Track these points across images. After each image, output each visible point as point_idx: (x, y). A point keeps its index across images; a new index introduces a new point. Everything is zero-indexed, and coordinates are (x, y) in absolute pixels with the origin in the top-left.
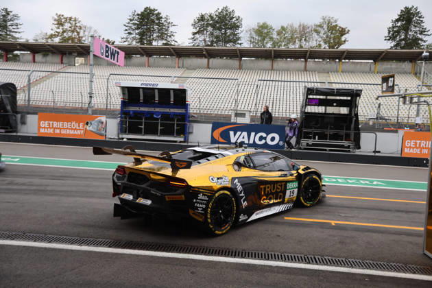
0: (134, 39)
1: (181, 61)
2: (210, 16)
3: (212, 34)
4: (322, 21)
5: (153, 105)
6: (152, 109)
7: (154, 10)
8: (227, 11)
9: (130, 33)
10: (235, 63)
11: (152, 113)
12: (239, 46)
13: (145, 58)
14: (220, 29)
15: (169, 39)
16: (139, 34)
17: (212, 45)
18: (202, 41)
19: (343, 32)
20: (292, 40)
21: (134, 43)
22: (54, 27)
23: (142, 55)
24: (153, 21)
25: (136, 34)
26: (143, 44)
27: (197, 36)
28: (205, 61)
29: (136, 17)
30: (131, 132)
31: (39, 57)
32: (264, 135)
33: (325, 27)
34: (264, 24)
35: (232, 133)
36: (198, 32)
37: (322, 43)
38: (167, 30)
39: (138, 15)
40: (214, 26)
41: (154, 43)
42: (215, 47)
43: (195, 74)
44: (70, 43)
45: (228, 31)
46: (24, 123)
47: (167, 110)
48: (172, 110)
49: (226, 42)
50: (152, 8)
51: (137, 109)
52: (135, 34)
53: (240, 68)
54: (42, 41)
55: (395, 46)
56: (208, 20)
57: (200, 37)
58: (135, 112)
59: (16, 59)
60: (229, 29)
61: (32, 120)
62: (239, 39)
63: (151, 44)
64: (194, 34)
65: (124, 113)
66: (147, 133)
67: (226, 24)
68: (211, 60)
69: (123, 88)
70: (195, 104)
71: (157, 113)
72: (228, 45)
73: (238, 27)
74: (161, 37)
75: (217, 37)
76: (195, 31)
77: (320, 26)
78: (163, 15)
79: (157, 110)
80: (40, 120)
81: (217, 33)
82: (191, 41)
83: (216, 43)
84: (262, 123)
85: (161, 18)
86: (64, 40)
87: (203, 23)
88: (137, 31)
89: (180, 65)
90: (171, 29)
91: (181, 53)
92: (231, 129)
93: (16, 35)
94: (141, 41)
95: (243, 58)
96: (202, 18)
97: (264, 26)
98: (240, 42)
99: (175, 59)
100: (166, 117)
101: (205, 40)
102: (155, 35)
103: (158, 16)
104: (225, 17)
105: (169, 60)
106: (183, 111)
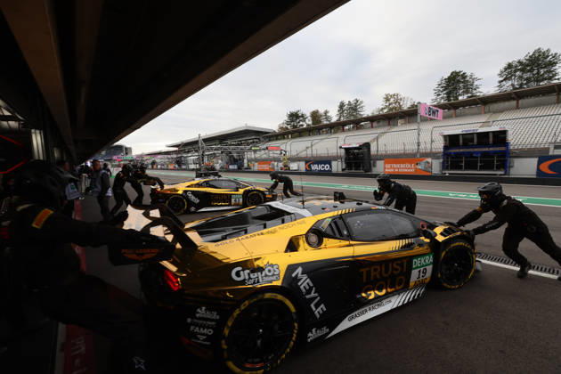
0: (442, 98)
1: (487, 107)
2: (519, 62)
5: (473, 146)
9: (439, 95)
11: (472, 153)
13: (452, 111)
15: (474, 92)
16: (446, 94)
17: (521, 87)
18: (507, 86)
21: (442, 101)
23: (450, 109)
26: (450, 100)
27: (504, 83)
28: (514, 103)
29: (443, 82)
30: (452, 168)
31: (375, 124)
36: (505, 80)
38: (472, 85)
39: (445, 79)
40: (523, 70)
41: (460, 98)
42: (526, 88)
43: (502, 116)
45: (541, 71)
48: (492, 149)
49: (538, 81)
50: (458, 71)
51: (457, 151)
52: (443, 95)
58: (456, 153)
59: (361, 128)
63: (456, 99)
64: (501, 81)
65: (446, 155)
66: (467, 169)
68: (520, 100)
69: (445, 136)
70: (515, 140)
71: (476, 153)
72: (541, 84)
74: (467, 92)
75: (527, 79)
76: (502, 79)
78: (468, 74)
79: (476, 149)
81: (526, 76)
83: (526, 84)
87: (510, 71)
88: (445, 91)
89: (487, 111)
90: (476, 83)
91: (487, 102)
96: (510, 66)
99: (481, 107)
100: (485, 154)
101: (513, 85)
102: (461, 91)
103: (464, 76)
105: (475, 109)
106: (503, 149)
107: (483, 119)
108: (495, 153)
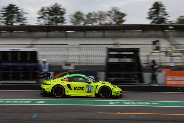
0: (3, 22)
2: (48, 8)
3: (49, 18)
4: (111, 9)
7: (15, 5)
12: (64, 24)
13: (10, 33)
14: (53, 15)
15: (23, 21)
17: (49, 24)
18: (43, 22)
19: (123, 15)
20: (95, 20)
21: (3, 24)
23: (8, 31)
24: (14, 12)
25: (5, 19)
26: (8, 25)
28: (44, 34)
29: (4, 10)
33: (113, 12)
34: (79, 12)
36: (42, 17)
37: (112, 21)
38: (22, 16)
39: (6, 8)
40: (50, 14)
48: (29, 64)
49: (57, 22)
51: (6, 64)
52: (3, 19)
53: (66, 37)
55: (153, 22)
56: (46, 10)
57: (42, 20)
62: (64, 20)
63: (12, 25)
64: (39, 18)
67: (57, 13)
70: (41, 59)
71: (20, 67)
72: (58, 24)
73: (64, 13)
74: (19, 21)
75: (52, 20)
76: (39, 16)
77: (110, 12)
78: (19, 8)
81: (52, 17)
82: (37, 22)
83: (51, 23)
85: (18, 10)
87: (44, 12)
88: (5, 18)
95: (67, 31)
96: (43, 10)
97: (79, 13)
98: (65, 22)
99: (28, 33)
100: (25, 68)
102: (15, 19)
105: (24, 34)
107: (28, 42)
108: (31, 67)
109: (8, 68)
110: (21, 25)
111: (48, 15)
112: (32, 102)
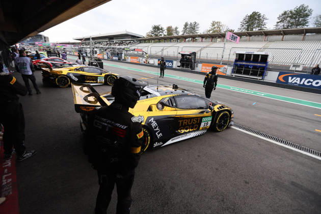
0: (244, 28)
1: (267, 37)
2: (291, 11)
3: (289, 22)
5: (250, 62)
6: (248, 64)
7: (258, 13)
8: (303, 7)
9: (243, 26)
10: (301, 37)
11: (248, 65)
12: (306, 27)
13: (248, 37)
14: (295, 18)
15: (263, 27)
16: (247, 26)
17: (287, 28)
21: (244, 30)
22: (211, 27)
23: (247, 36)
24: (256, 19)
27: (279, 24)
28: (281, 37)
29: (247, 18)
30: (237, 73)
31: (204, 40)
32: (311, 80)
35: (290, 78)
36: (280, 22)
38: (262, 22)
39: (249, 16)
40: (291, 17)
41: (254, 30)
42: (290, 29)
43: (272, 45)
44: (216, 33)
45: (301, 19)
46: (197, 66)
47: (256, 64)
48: (259, 65)
49: (297, 25)
51: (241, 63)
52: (245, 26)
53: (303, 40)
54: (206, 33)
56: (288, 14)
57: (281, 24)
58: (241, 65)
59: (196, 41)
60: (301, 17)
61: (200, 65)
63: (252, 30)
64: (278, 22)
65: (236, 65)
66: (244, 74)
67: (300, 15)
68: (285, 36)
69: (237, 54)
71: (251, 66)
72: (298, 27)
73: (309, 15)
74: (258, 26)
75: (292, 23)
76: (279, 21)
78: (262, 15)
79: (251, 64)
80: (202, 66)
81: (292, 21)
82: (275, 27)
83: (290, 26)
84: (312, 74)
86: (214, 32)
87: (284, 16)
89: (266, 40)
90: (265, 21)
91: (267, 34)
92: (290, 76)
93: (197, 32)
94: (248, 30)
95: (307, 34)
96: (285, 13)
98: (307, 24)
99: (264, 37)
100: (255, 67)
101: (283, 26)
102: (255, 25)
103: (259, 15)
104: (300, 11)
105: (260, 38)
106: (264, 65)
108: (260, 67)
109: (241, 66)
110: (259, 30)
111: (288, 19)
112: (255, 93)
